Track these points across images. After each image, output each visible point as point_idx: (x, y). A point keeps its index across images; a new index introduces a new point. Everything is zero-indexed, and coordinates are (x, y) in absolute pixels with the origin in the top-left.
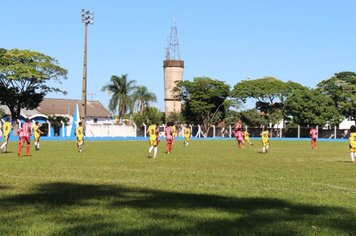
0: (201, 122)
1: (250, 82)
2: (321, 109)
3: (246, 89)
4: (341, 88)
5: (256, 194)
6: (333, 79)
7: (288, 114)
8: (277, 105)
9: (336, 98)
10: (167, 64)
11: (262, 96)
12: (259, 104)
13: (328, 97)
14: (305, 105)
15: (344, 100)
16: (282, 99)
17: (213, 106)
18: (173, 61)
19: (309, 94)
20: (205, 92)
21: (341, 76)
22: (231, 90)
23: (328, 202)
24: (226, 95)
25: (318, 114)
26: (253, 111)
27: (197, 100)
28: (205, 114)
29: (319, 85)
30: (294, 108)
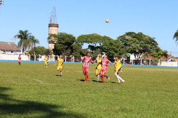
1: (85, 35)
2: (118, 49)
3: (84, 39)
4: (128, 40)
6: (125, 35)
7: (102, 51)
8: (98, 47)
9: (126, 45)
10: (50, 26)
11: (91, 42)
12: (90, 46)
13: (122, 44)
14: (111, 47)
15: (129, 45)
16: (100, 44)
17: (67, 46)
18: (53, 24)
19: (112, 42)
20: (63, 39)
21: (128, 34)
22: (76, 38)
24: (73, 42)
25: (116, 52)
26: (86, 50)
27: (59, 43)
28: (63, 50)
29: (118, 38)
30: (105, 49)
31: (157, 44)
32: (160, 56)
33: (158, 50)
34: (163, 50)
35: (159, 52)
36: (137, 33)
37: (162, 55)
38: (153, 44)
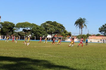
0: (6, 35)
1: (21, 23)
2: (42, 32)
3: (20, 25)
4: (47, 26)
5: (22, 56)
6: (45, 23)
7: (32, 33)
9: (46, 29)
11: (24, 27)
12: (23, 30)
13: (44, 28)
14: (37, 30)
15: (49, 29)
17: (10, 30)
19: (38, 27)
20: (7, 26)
21: (48, 22)
22: (15, 25)
23: (43, 59)
24: (14, 27)
25: (41, 33)
26: (22, 32)
27: (5, 28)
28: (7, 32)
29: (41, 25)
30: (34, 31)
31: (65, 29)
32: (67, 35)
33: (65, 32)
34: (69, 32)
35: (66, 33)
36: (53, 22)
37: (68, 35)
38: (62, 28)
